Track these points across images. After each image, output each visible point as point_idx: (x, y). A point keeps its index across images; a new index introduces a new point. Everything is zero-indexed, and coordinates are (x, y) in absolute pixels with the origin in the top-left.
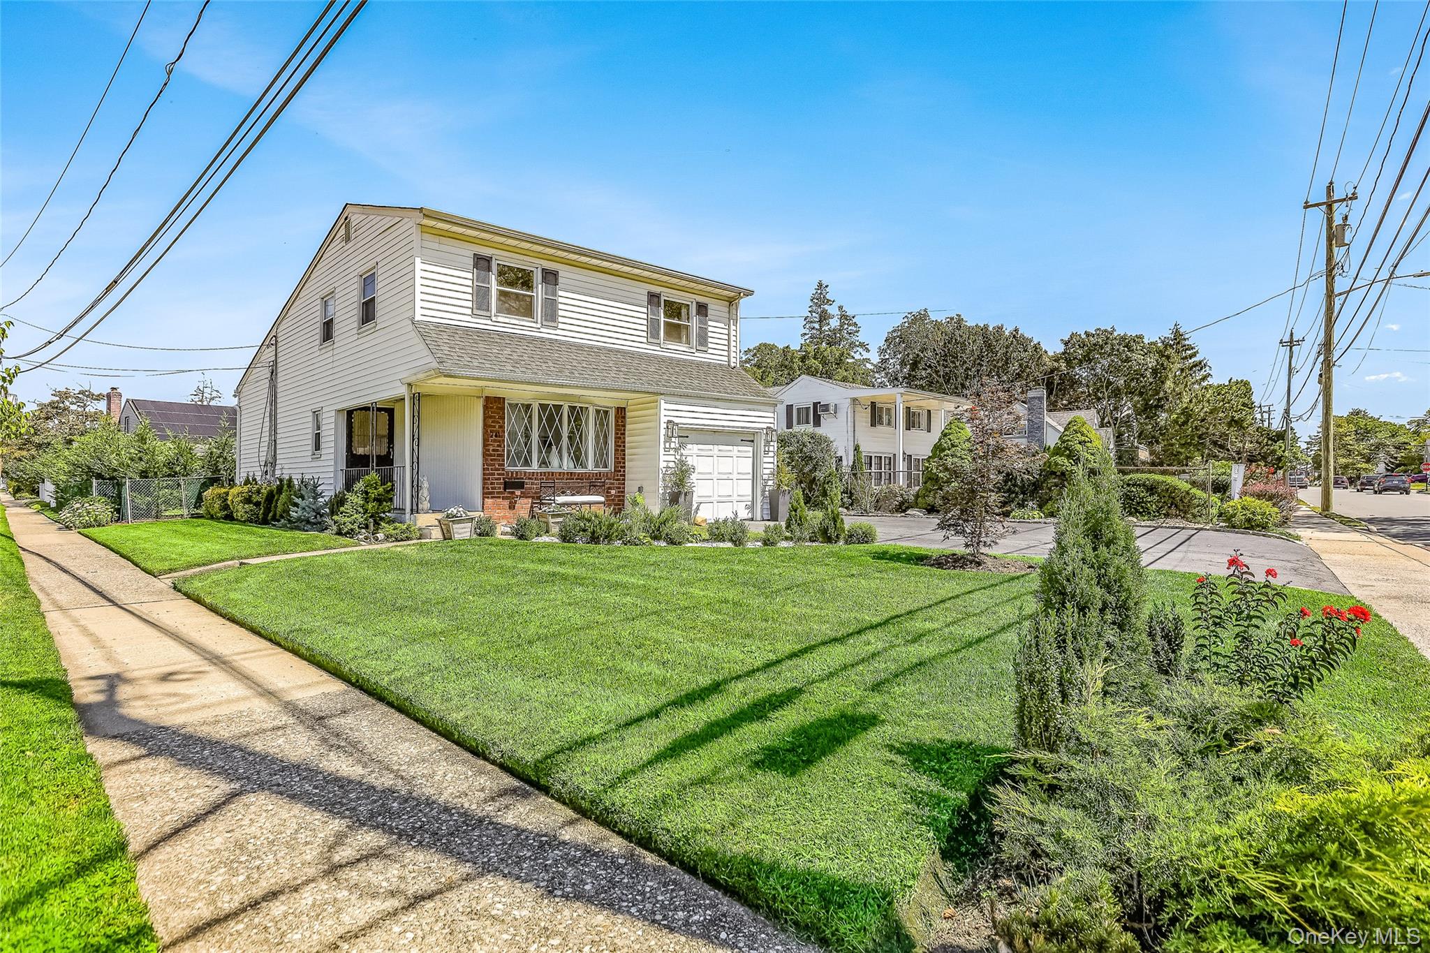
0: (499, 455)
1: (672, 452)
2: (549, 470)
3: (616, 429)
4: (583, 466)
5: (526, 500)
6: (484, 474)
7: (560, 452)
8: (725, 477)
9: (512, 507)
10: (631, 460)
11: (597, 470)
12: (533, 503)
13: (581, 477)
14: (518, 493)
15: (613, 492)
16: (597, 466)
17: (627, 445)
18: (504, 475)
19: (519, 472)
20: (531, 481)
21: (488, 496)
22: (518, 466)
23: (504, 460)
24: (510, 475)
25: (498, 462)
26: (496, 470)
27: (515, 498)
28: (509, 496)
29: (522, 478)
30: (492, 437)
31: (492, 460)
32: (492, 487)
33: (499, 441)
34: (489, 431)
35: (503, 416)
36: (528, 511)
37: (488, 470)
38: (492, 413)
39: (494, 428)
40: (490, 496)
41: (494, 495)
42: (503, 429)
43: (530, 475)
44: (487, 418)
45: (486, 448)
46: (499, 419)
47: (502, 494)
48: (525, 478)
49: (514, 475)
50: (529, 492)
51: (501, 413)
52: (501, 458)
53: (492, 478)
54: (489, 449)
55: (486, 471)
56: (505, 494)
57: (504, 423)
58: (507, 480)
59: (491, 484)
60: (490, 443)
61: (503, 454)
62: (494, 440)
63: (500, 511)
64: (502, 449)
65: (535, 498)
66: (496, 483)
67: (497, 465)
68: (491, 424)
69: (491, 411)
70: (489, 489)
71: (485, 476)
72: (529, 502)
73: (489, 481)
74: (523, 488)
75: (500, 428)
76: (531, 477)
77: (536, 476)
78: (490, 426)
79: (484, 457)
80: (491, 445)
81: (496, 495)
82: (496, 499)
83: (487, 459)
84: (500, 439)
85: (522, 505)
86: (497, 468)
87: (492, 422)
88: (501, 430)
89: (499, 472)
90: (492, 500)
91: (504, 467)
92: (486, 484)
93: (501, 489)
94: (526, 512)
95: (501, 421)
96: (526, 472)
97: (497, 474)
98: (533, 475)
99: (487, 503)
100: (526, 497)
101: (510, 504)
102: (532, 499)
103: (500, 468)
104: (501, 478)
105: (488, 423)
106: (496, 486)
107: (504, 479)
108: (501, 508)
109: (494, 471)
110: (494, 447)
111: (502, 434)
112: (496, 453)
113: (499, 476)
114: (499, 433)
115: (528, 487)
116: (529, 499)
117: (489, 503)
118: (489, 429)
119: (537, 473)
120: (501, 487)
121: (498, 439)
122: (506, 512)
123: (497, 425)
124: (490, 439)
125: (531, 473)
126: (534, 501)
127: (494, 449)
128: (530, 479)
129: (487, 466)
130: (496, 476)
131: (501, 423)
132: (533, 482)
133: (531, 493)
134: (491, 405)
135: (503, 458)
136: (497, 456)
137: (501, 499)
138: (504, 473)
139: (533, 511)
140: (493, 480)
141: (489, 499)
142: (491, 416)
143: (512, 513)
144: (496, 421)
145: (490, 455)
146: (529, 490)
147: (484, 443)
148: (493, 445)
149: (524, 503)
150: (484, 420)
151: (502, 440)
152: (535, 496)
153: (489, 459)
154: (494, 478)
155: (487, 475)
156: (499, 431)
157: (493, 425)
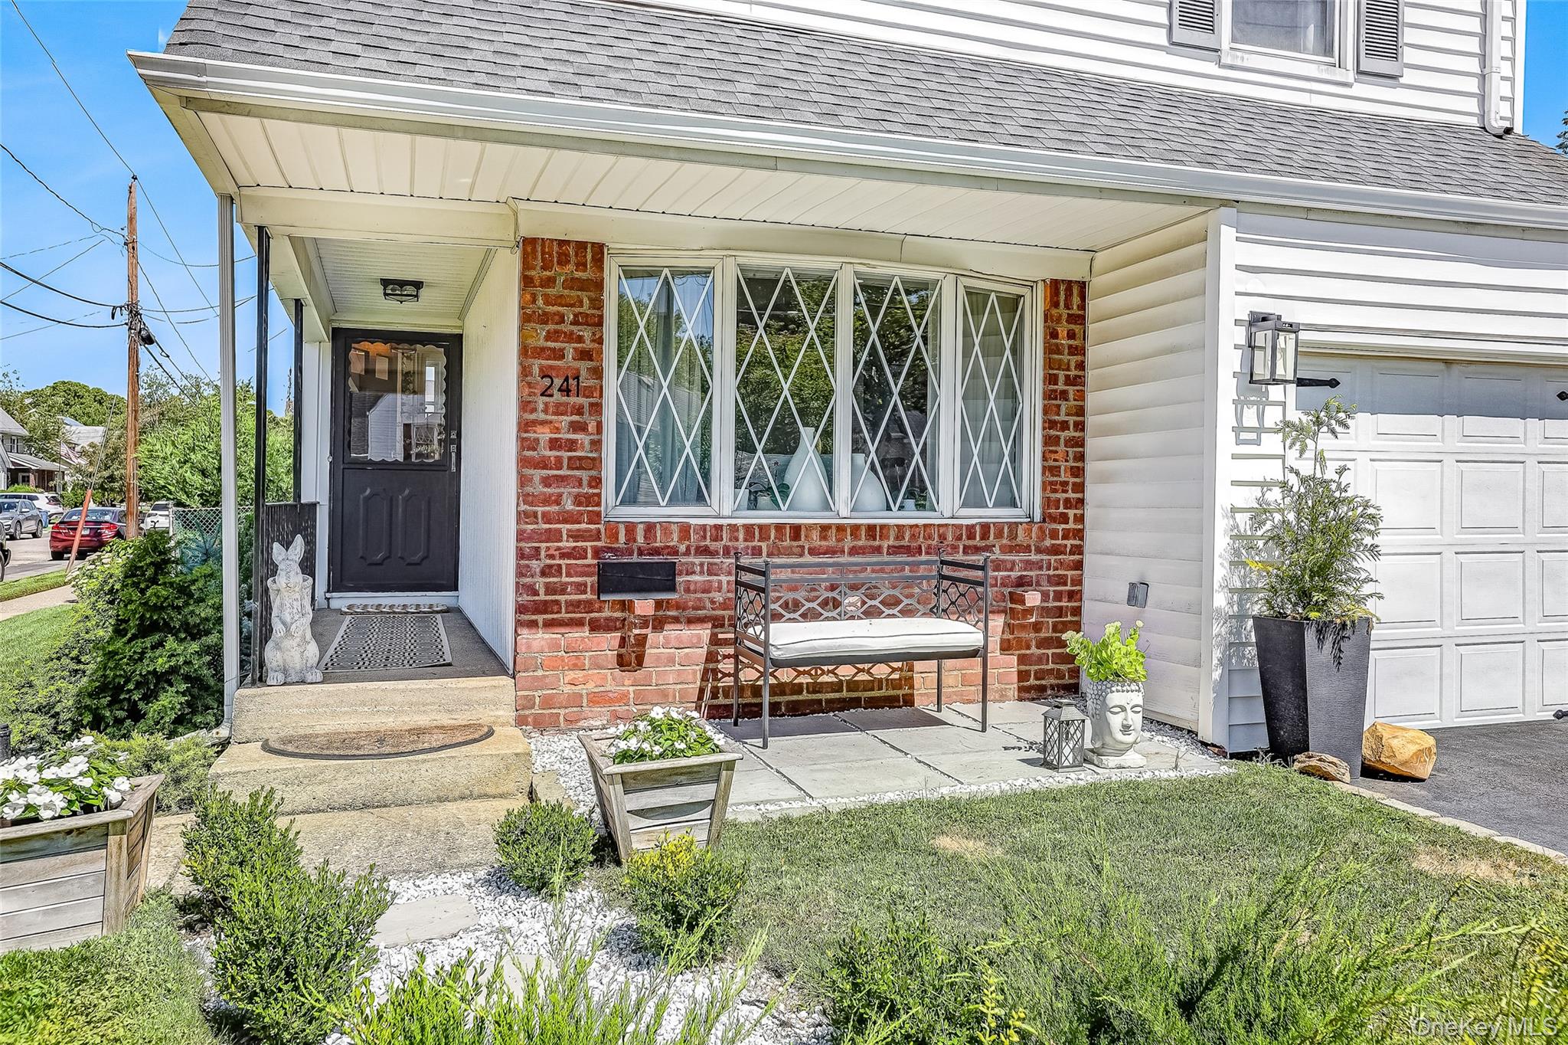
0: (577, 464)
1: (1272, 443)
2: (784, 516)
3: (1049, 364)
4: (919, 494)
5: (688, 633)
6: (521, 536)
7: (826, 451)
8: (1493, 539)
9: (630, 659)
10: (1105, 478)
11: (973, 516)
12: (715, 641)
13: (907, 544)
14: (644, 605)
15: (1033, 599)
16: (972, 499)
17: (1091, 421)
18: (599, 539)
19: (658, 526)
20: (706, 560)
21: (534, 617)
22: (658, 504)
23: (600, 480)
24: (622, 538)
25: (576, 490)
26: (565, 521)
27: (636, 628)
28: (617, 619)
29: (672, 547)
30: (548, 392)
31: (546, 482)
32: (547, 586)
33: (579, 411)
34: (536, 370)
35: (593, 315)
36: (695, 672)
37: (532, 519)
38: (547, 303)
39: (555, 359)
40: (540, 618)
41: (555, 616)
42: (593, 364)
43: (705, 537)
44: (529, 321)
45: (525, 435)
46: (579, 327)
47: (592, 612)
48: (682, 548)
49: (640, 539)
50: (698, 603)
51: (586, 301)
52: (585, 475)
53: (548, 548)
54: (537, 440)
55: (527, 523)
56: (600, 610)
57: (600, 341)
58: (610, 558)
59: (543, 574)
60: (542, 416)
61: (593, 459)
62: (558, 405)
63: (579, 674)
64: (592, 437)
65: (722, 626)
66: (564, 567)
67: (569, 501)
68: (542, 343)
69: (546, 296)
70: (536, 593)
71: (523, 544)
72: (699, 637)
73: (534, 562)
74: (672, 588)
75: (581, 359)
76: (706, 546)
77: (730, 540)
78: (540, 352)
79: (518, 472)
80: (543, 423)
81: (567, 613)
82: (563, 630)
83: (531, 480)
84: (581, 400)
85: (673, 650)
86: (567, 512)
87: (548, 338)
88: (584, 366)
89: (577, 526)
90: (547, 636)
91: (595, 508)
92: (525, 576)
93: (585, 592)
94: (690, 678)
95: (587, 334)
96: (689, 526)
97: (571, 536)
98: (717, 538)
99: (529, 647)
100: (690, 621)
101: (620, 646)
102: (714, 626)
103: (581, 514)
104: (585, 550)
105: (532, 342)
106: (565, 579)
107: (597, 553)
108: (587, 662)
109: (559, 523)
110: (558, 430)
111: (591, 383)
112: (566, 455)
113: (579, 544)
114: (577, 378)
115: (696, 583)
116: (699, 626)
117: (536, 645)
118: (536, 365)
119: (733, 528)
120: (585, 585)
121: (573, 400)
122: (605, 678)
123: (570, 350)
124: (541, 401)
125: (708, 528)
126: (720, 636)
127: (557, 440)
128: (705, 551)
129: (531, 504)
130: (567, 544)
131: (588, 342)
132: (716, 564)
133: (708, 605)
134: (548, 273)
135: (593, 473)
136: (570, 468)
137: (587, 628)
138: (599, 531)
139: (715, 671)
140: (552, 557)
141: (533, 631)
142: (545, 314)
143: (630, 682)
144: (565, 333)
145: (543, 464)
146: (699, 595)
147: (520, 417)
148: (551, 422)
149: (681, 642)
150: (521, 329)
151: (591, 405)
152: (724, 617)
153: (537, 479)
154: (558, 549)
155: (530, 539)
156: (578, 370)
157: (553, 350)
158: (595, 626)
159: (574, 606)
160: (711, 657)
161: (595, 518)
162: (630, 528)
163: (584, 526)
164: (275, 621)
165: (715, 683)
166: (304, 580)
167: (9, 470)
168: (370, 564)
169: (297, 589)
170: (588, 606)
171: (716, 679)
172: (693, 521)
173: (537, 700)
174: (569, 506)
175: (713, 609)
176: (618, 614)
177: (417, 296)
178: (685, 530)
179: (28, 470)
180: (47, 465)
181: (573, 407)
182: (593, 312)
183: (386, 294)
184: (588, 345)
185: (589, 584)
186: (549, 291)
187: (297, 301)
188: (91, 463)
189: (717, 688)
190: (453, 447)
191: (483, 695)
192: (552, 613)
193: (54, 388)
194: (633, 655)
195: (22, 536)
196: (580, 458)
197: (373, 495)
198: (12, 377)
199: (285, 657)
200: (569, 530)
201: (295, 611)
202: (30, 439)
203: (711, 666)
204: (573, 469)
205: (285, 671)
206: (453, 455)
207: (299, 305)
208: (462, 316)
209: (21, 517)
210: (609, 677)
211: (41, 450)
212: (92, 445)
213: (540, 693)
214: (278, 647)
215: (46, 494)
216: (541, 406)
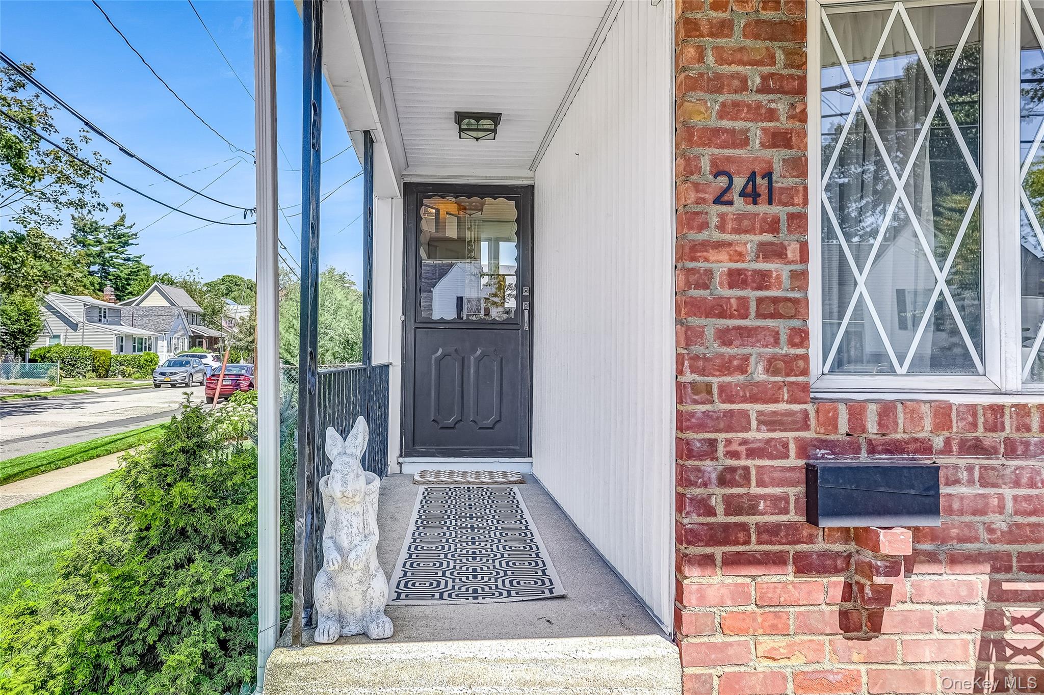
0: (770, 308)
5: (951, 579)
9: (861, 619)
12: (997, 594)
14: (894, 539)
18: (806, 427)
19: (900, 406)
20: (979, 461)
21: (709, 550)
22: (892, 371)
23: (807, 333)
24: (843, 426)
25: (770, 350)
26: (754, 399)
27: (878, 573)
28: (838, 554)
29: (922, 441)
30: (726, 198)
31: (724, 337)
32: (727, 500)
33: (773, 226)
34: (705, 164)
35: (791, 77)
36: (965, 644)
37: (704, 396)
38: (721, 61)
39: (734, 146)
40: (718, 551)
41: (741, 548)
42: (793, 153)
43: (975, 425)
44: (694, 89)
45: (691, 265)
46: (772, 97)
47: (798, 542)
48: (938, 442)
49: (872, 428)
50: (966, 531)
51: (780, 56)
52: (782, 326)
53: (728, 442)
54: (709, 273)
55: (696, 402)
56: (811, 540)
57: (803, 117)
58: (824, 458)
59: (722, 481)
60: (717, 236)
61: (795, 301)
62: (740, 218)
63: (779, 642)
64: (793, 267)
65: (1008, 569)
66: (753, 472)
67: (760, 368)
68: (714, 122)
69: (717, 49)
70: (711, 512)
71: (690, 435)
72: (970, 586)
73: (708, 463)
74: (932, 510)
75: (774, 145)
76: (977, 439)
77: (1018, 429)
78: (712, 136)
79: (679, 322)
80: (719, 245)
81: (759, 543)
82: (753, 571)
83: (701, 335)
84: (775, 209)
85: (927, 607)
86: (757, 384)
87: (722, 115)
88: (777, 157)
89: (772, 407)
90: (729, 580)
91: (801, 379)
92: (691, 484)
93: (786, 511)
94: (958, 654)
95: (781, 106)
96: (949, 406)
97: (764, 423)
98: (995, 427)
99: (702, 598)
100: (954, 560)
101: (844, 599)
102: (995, 570)
103: (779, 387)
104: (786, 445)
105: (699, 121)
106: (755, 490)
107: (804, 449)
108: (791, 622)
109: (745, 400)
110: (740, 257)
111: (789, 182)
112: (753, 294)
113: (777, 435)
114: (769, 175)
115: (962, 498)
116: (970, 568)
117: (712, 595)
118: (706, 158)
119: (1022, 410)
120: (786, 499)
121: (763, 209)
122: (820, 649)
123: (756, 131)
124: (715, 211)
125: (980, 411)
126: (1006, 586)
127: (739, 272)
128: (976, 448)
129: (702, 373)
130: (757, 435)
131: (783, 119)
132: (993, 468)
133: (984, 535)
134: (721, 15)
135: (796, 323)
136: (760, 315)
137: (790, 569)
138: (806, 414)
139: (1000, 644)
140: (735, 455)
141: (709, 571)
142: (718, 77)
143: (861, 658)
144: (749, 106)
145: (719, 310)
146: (967, 519)
147: (680, 237)
148: (730, 244)
149: (941, 594)
150: (678, 105)
151: (791, 217)
152: (1009, 555)
153: (710, 333)
154: (744, 442)
155: (701, 427)
156: (770, 163)
157: (732, 132)
158: (804, 566)
159: (770, 532)
160: (993, 621)
161: (801, 392)
162: (856, 411)
163: (782, 407)
164: (327, 544)
165: (1001, 665)
166: (368, 483)
167: (190, 337)
168: (442, 428)
169: (357, 499)
170: (791, 534)
171: (1002, 658)
172: (955, 399)
173: (716, 681)
174: (759, 374)
175: (992, 541)
176: (838, 547)
177: (494, 131)
178: (943, 414)
179: (201, 337)
180: (214, 333)
181: (764, 220)
182: (791, 71)
183: (461, 130)
184: (784, 123)
185: (792, 499)
186: (722, 41)
187: (367, 133)
188: (241, 332)
189: (1005, 673)
190: (526, 305)
191: (631, 671)
192: (737, 543)
193: (223, 280)
194: (865, 614)
195: (193, 384)
196: (775, 300)
197: (444, 356)
198: (195, 272)
199: (342, 598)
200: (760, 413)
201: (355, 531)
202: (204, 315)
203: (992, 635)
204: (765, 317)
205: (341, 619)
206: (526, 312)
207: (368, 139)
208: (533, 167)
209: (193, 371)
210: (827, 648)
211: (211, 323)
212: (242, 318)
213: (720, 670)
214: (331, 582)
215: (212, 354)
216: (715, 220)
